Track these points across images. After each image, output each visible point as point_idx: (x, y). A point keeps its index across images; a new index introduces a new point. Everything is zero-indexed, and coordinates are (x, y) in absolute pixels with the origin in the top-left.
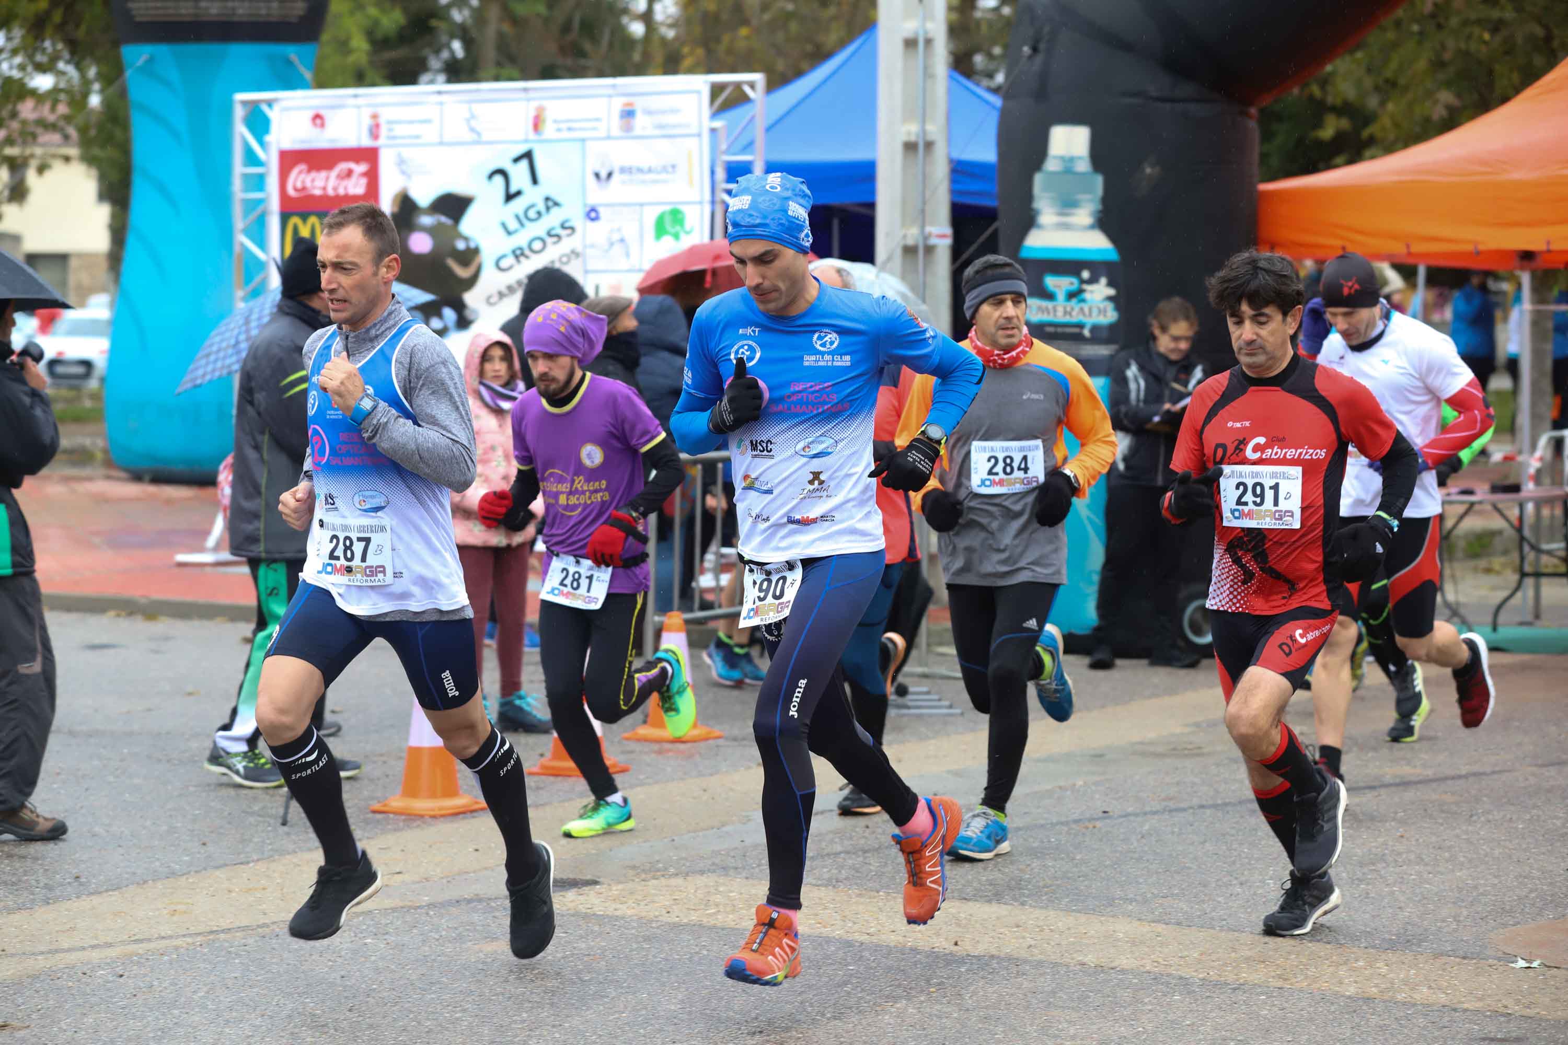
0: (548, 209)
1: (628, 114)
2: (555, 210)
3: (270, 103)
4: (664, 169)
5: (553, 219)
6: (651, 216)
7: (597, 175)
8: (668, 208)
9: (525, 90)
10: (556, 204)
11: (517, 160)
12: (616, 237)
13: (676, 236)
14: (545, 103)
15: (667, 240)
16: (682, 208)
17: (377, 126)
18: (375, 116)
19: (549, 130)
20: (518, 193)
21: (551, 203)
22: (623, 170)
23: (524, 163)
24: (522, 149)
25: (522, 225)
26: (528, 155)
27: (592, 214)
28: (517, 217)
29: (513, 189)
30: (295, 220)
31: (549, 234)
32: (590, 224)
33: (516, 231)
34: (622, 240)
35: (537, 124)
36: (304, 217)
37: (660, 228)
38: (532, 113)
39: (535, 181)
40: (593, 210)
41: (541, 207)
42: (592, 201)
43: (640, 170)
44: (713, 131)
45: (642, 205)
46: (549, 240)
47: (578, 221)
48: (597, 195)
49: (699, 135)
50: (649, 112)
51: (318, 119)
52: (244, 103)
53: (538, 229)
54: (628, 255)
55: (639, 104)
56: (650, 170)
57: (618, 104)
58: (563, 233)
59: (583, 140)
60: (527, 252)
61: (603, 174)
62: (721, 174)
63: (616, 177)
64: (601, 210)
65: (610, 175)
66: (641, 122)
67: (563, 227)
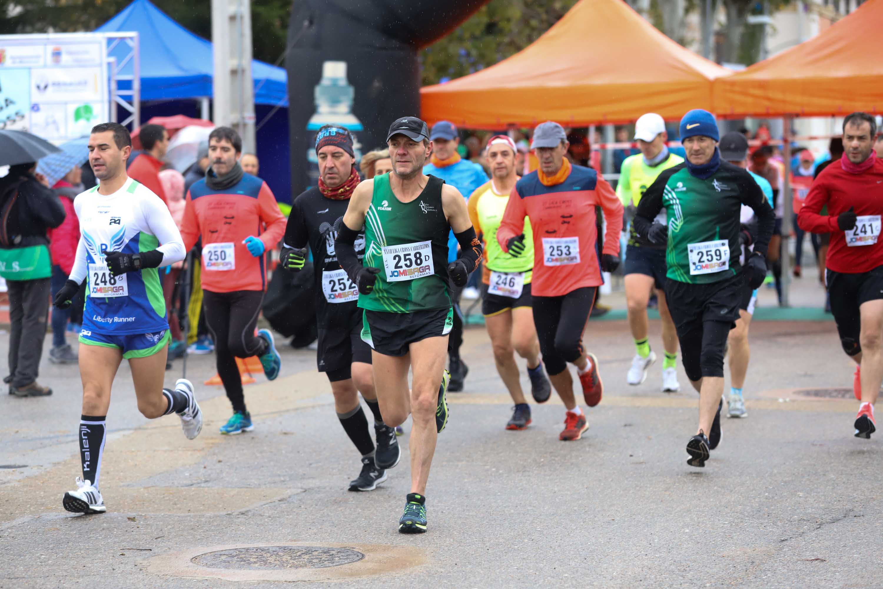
0: (7, 105)
1: (57, 54)
4: (79, 84)
6: (72, 109)
7: (38, 87)
8: (81, 105)
10: (12, 102)
12: (50, 120)
13: (88, 119)
14: (5, 48)
15: (82, 122)
16: (91, 104)
19: (8, 62)
21: (8, 102)
22: (54, 84)
27: (35, 108)
31: (8, 119)
32: (34, 113)
34: (54, 122)
37: (77, 116)
40: (36, 105)
41: (3, 104)
42: (35, 101)
43: (65, 84)
44: (109, 64)
45: (66, 103)
46: (8, 122)
47: (26, 110)
48: (37, 97)
49: (101, 66)
50: (70, 53)
53: (2, 115)
54: (57, 130)
55: (64, 49)
56: (71, 84)
57: (50, 49)
58: (17, 119)
59: (30, 68)
61: (42, 86)
62: (114, 86)
63: (50, 89)
64: (41, 106)
65: (46, 87)
66: (65, 58)
67: (17, 115)
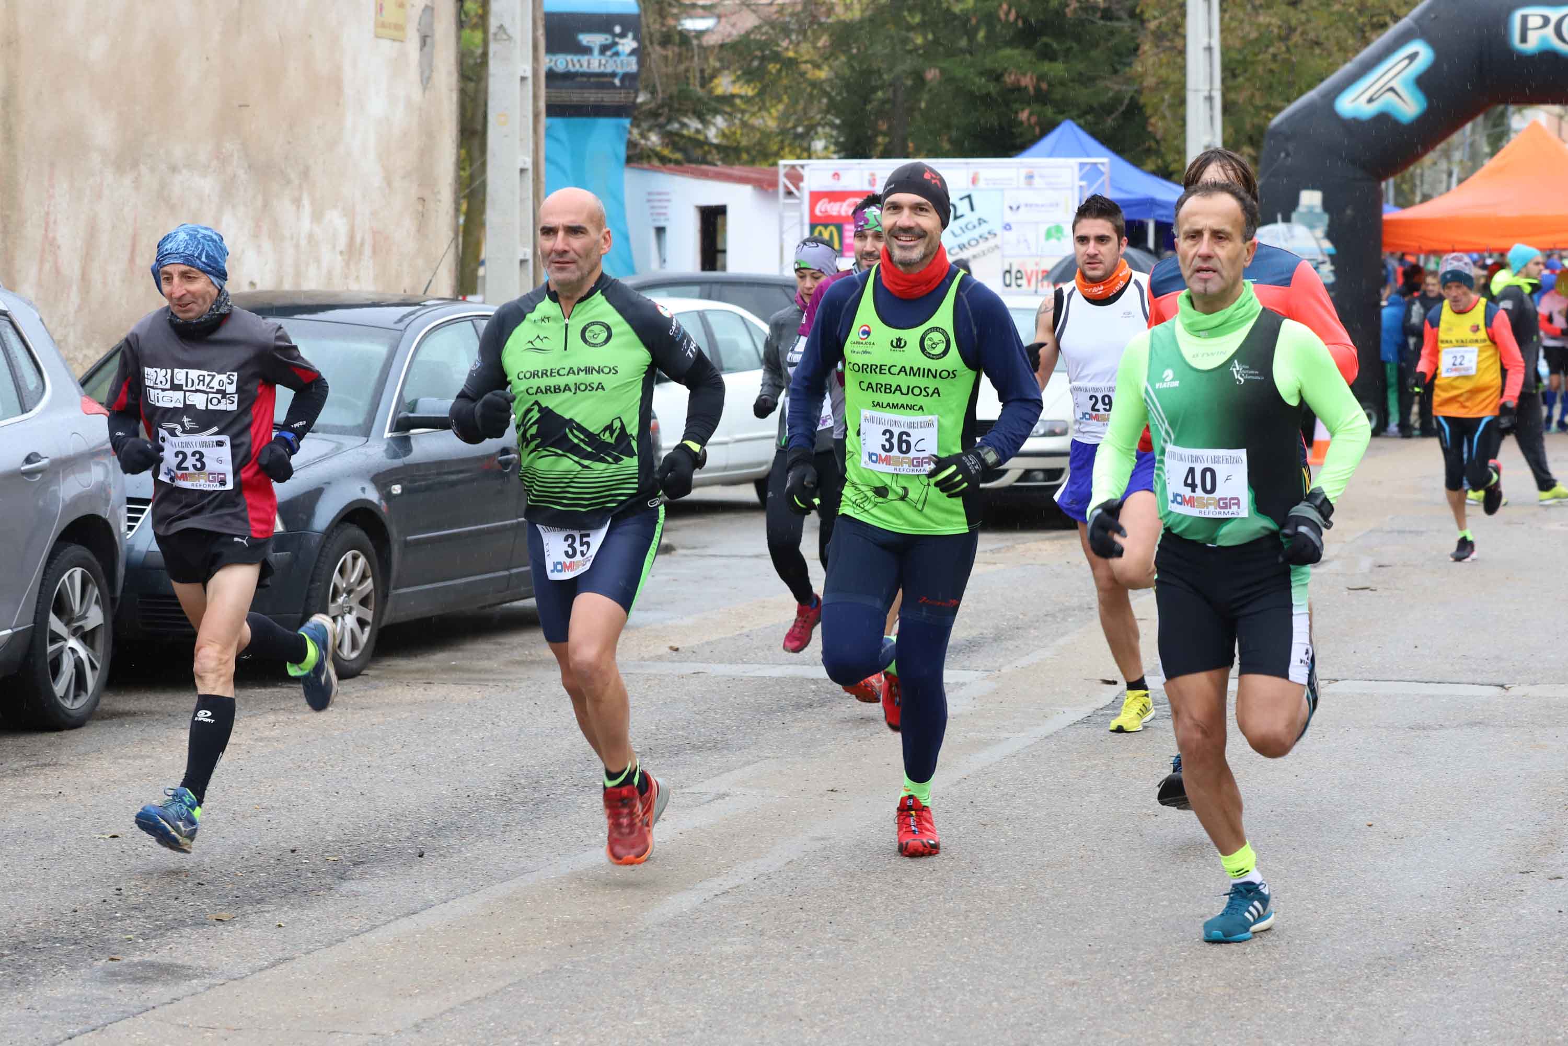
0: (980, 224)
1: (1030, 177)
2: (984, 225)
3: (802, 167)
4: (1051, 205)
5: (984, 229)
6: (1043, 229)
7: (1011, 208)
8: (1053, 225)
9: (967, 164)
10: (985, 221)
11: (961, 199)
12: (1022, 239)
13: (1059, 239)
14: (980, 170)
15: (1053, 241)
16: (1062, 225)
17: (874, 180)
18: (873, 175)
19: (981, 184)
20: (962, 216)
21: (981, 221)
22: (1026, 205)
23: (966, 201)
24: (966, 193)
25: (963, 232)
26: (969, 197)
27: (1007, 227)
28: (961, 228)
29: (959, 214)
30: (820, 228)
31: (981, 237)
32: (1006, 233)
33: (960, 235)
34: (1026, 241)
35: (974, 181)
36: (826, 226)
37: (1049, 235)
38: (971, 176)
39: (972, 209)
40: (1008, 225)
41: (976, 223)
42: (1007, 220)
43: (1037, 205)
44: (1081, 187)
45: (1037, 223)
46: (981, 241)
47: (998, 229)
48: (1009, 217)
49: (1072, 189)
50: (1042, 176)
51: (836, 175)
52: (785, 166)
53: (976, 233)
54: (1029, 248)
55: (1036, 172)
56: (1043, 206)
57: (1023, 172)
58: (989, 236)
59: (1002, 190)
60: (967, 245)
61: (1015, 207)
63: (1022, 209)
64: (1013, 226)
65: (1018, 208)
66: (1037, 181)
67: (989, 233)
